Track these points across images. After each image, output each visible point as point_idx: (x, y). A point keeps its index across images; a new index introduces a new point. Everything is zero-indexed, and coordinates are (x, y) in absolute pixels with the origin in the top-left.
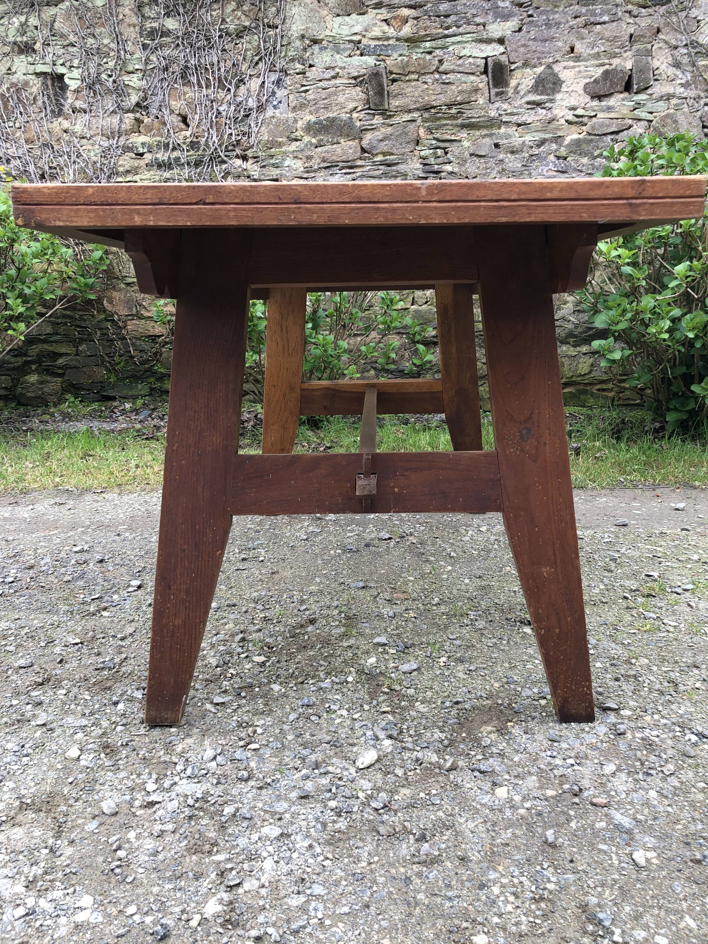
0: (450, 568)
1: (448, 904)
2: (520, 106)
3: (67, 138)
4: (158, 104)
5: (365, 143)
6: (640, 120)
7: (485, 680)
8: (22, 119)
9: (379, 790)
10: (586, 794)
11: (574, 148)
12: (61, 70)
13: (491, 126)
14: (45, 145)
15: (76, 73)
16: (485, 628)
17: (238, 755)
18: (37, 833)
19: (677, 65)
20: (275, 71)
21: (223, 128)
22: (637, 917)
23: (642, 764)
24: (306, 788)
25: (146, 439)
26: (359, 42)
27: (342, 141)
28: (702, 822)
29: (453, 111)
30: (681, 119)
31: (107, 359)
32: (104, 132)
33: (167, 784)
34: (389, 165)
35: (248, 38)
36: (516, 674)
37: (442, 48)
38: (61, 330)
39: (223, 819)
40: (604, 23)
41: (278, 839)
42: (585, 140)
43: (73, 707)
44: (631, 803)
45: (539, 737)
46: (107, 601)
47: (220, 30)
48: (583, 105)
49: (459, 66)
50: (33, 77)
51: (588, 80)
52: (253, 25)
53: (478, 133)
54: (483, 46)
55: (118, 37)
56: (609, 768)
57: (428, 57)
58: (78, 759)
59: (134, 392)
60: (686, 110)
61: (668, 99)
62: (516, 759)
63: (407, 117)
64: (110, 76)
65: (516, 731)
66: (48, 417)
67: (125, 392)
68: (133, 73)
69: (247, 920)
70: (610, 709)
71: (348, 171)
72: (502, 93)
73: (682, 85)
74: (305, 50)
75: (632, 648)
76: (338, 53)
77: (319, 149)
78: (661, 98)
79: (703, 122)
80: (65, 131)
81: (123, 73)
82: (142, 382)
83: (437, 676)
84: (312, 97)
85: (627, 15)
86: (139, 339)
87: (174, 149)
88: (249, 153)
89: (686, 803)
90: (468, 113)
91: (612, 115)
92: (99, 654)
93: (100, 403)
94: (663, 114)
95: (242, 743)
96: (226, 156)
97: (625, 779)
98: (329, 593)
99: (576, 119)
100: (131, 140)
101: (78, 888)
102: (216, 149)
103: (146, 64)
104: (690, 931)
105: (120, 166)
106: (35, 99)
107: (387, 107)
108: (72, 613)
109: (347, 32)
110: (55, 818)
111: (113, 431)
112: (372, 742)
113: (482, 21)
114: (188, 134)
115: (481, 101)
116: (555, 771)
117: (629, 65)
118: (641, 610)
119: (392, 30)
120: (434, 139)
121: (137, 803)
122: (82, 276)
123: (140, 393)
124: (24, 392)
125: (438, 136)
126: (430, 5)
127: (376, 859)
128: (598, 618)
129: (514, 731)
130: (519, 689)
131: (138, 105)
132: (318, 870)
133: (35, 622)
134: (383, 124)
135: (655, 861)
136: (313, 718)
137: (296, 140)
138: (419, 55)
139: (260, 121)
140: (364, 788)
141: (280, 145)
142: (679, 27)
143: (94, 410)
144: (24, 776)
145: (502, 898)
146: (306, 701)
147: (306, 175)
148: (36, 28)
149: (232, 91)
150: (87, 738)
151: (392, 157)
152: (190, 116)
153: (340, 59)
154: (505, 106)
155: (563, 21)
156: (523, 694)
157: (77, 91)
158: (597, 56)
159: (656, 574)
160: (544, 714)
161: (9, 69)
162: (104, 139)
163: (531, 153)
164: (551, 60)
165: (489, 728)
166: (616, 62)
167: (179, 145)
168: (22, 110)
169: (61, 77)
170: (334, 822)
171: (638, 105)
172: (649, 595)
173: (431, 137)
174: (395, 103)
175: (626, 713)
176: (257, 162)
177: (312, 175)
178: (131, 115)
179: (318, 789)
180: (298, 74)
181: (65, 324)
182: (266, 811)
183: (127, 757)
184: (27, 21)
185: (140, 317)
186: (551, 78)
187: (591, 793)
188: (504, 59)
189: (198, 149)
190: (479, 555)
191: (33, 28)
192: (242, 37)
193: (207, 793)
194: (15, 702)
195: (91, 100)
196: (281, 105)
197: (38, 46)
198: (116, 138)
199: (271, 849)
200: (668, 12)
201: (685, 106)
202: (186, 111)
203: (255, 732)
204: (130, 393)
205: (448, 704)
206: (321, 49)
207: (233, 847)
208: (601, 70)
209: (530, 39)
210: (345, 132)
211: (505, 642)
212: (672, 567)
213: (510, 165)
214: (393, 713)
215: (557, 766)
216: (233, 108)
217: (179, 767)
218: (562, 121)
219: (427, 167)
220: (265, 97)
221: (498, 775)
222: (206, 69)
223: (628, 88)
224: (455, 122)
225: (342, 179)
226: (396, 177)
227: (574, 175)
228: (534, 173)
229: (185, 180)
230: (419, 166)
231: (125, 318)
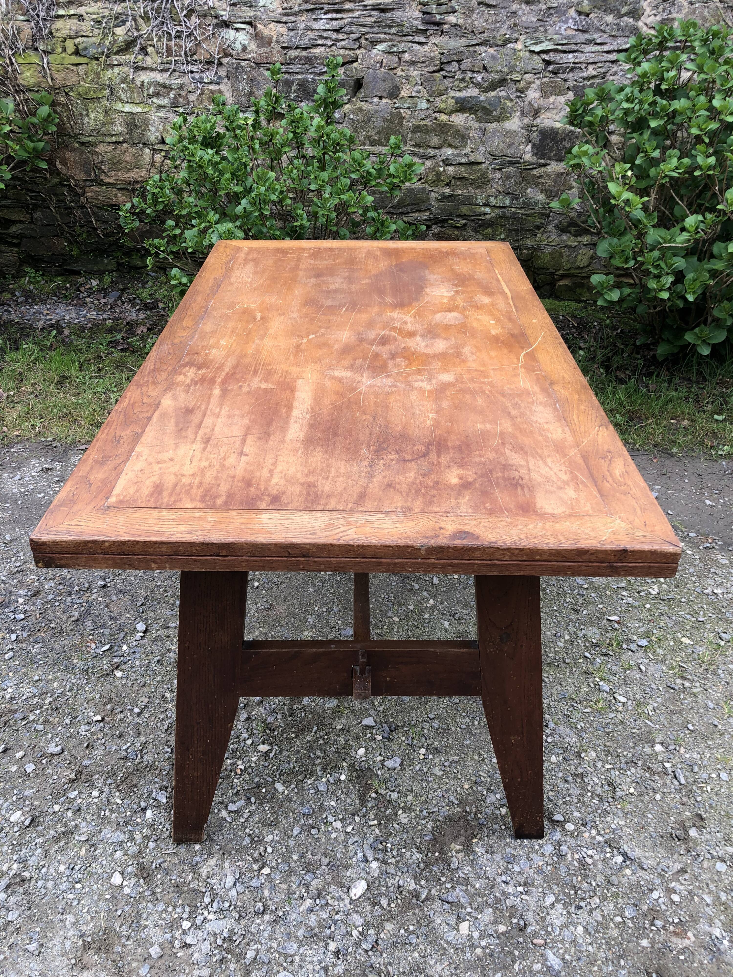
0: (432, 602)
7: (457, 779)
9: (368, 925)
10: (529, 929)
11: (599, 3)
17: (254, 883)
23: (576, 893)
24: (311, 924)
25: (122, 350)
28: (613, 963)
31: (67, 229)
33: (198, 922)
34: (383, 11)
36: (483, 770)
38: (11, 192)
39: (247, 961)
43: (107, 814)
44: (563, 941)
45: (497, 857)
46: (118, 654)
56: (550, 899)
58: (122, 886)
59: (100, 267)
62: (477, 886)
66: (9, 296)
67: (90, 266)
70: (557, 821)
71: (335, 16)
75: (584, 735)
82: (108, 256)
83: (417, 773)
86: (101, 208)
89: (603, 941)
92: (120, 736)
93: (64, 279)
95: (256, 867)
97: (561, 911)
108: (87, 672)
110: (114, 961)
112: (362, 865)
116: (507, 901)
118: (597, 679)
122: (30, 138)
123: (106, 268)
128: (559, 688)
129: (477, 849)
130: (485, 793)
133: (55, 684)
136: (313, 832)
140: (357, 924)
143: (58, 287)
144: (80, 907)
146: (306, 808)
147: (284, 19)
150: (126, 857)
156: (488, 801)
159: (616, 619)
160: (503, 827)
163: (549, 4)
165: (458, 847)
172: (607, 655)
175: (570, 827)
177: (292, 18)
179: (320, 926)
181: (15, 186)
182: (280, 954)
183: (162, 883)
185: (101, 183)
187: (533, 928)
193: (232, 932)
194: (57, 807)
203: (265, 850)
204: (96, 268)
205: (425, 813)
211: (476, 723)
212: (632, 606)
213: (524, 19)
214: (379, 825)
215: (509, 894)
217: (207, 900)
219: (428, 16)
221: (463, 907)
225: (327, 27)
226: (391, 27)
227: (595, 36)
228: (551, 30)
229: (141, 16)
230: (417, 14)
231: (83, 184)
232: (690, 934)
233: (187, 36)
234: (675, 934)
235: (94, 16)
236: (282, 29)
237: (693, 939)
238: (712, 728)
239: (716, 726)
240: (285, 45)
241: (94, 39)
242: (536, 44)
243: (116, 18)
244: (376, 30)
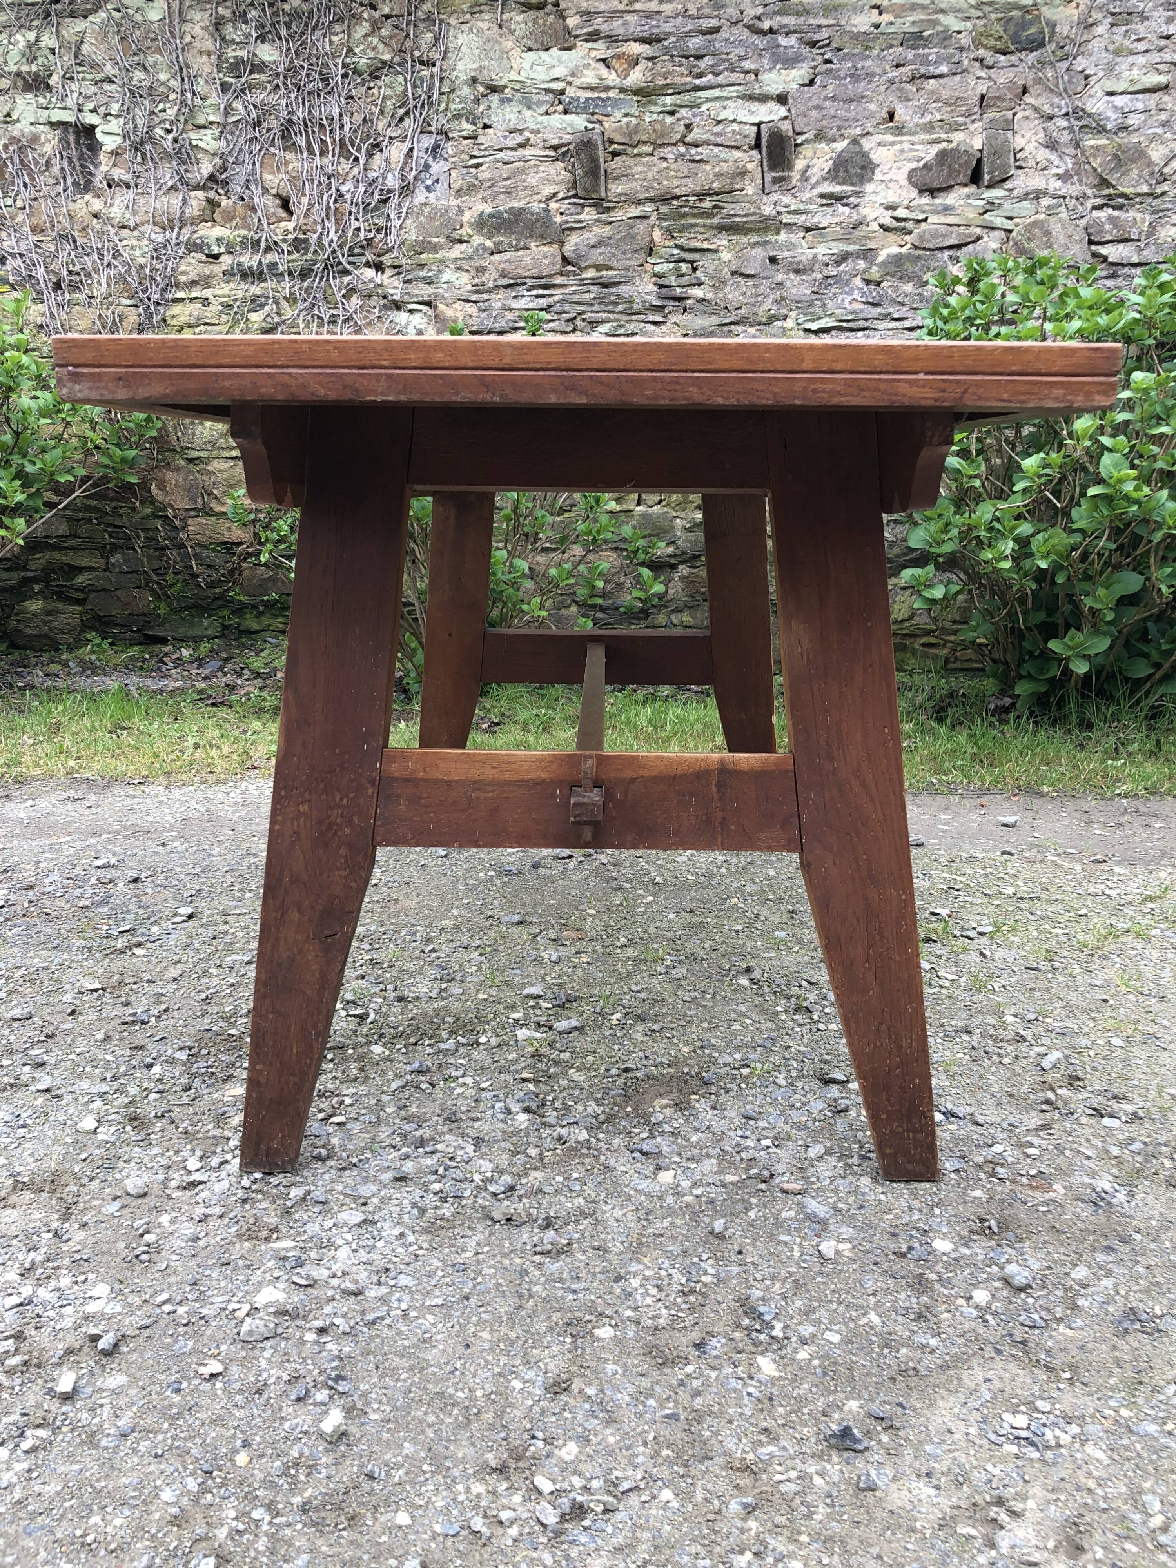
0: (650, 898)
1: (571, 1297)
2: (810, 201)
3: (98, 227)
4: (244, 178)
5: (568, 249)
6: (993, 229)
7: (672, 1043)
8: (26, 195)
9: (502, 1172)
10: (777, 1180)
11: (893, 269)
12: (91, 119)
13: (766, 230)
14: (64, 237)
15: (115, 125)
16: (685, 978)
18: (37, 1216)
19: (1052, 145)
20: (430, 132)
21: (346, 218)
22: (808, 1312)
23: (861, 1147)
24: (404, 1169)
25: (213, 704)
26: (562, 92)
27: (533, 244)
28: (921, 1211)
29: (707, 204)
30: (1056, 229)
31: (155, 578)
32: (158, 219)
33: (215, 1161)
34: (605, 286)
35: (388, 80)
36: (715, 1037)
37: (691, 107)
38: (83, 530)
39: (289, 1204)
40: (941, 76)
41: (359, 1225)
42: (908, 257)
43: (88, 1069)
44: (835, 1191)
45: (731, 1113)
46: (143, 935)
47: (344, 65)
48: (906, 203)
49: (717, 134)
50: (46, 129)
51: (914, 165)
52: (397, 59)
53: (744, 239)
54: (755, 106)
55: (182, 71)
56: (815, 1150)
57: (669, 119)
58: (95, 1132)
59: (197, 632)
60: (1064, 215)
61: (1037, 198)
62: (694, 1139)
63: (635, 211)
64: (169, 131)
65: (701, 1105)
66: (59, 667)
67: (181, 631)
68: (205, 127)
69: (311, 1311)
70: (834, 1081)
71: (541, 292)
72: (782, 179)
73: (1059, 177)
74: (477, 101)
76: (529, 108)
77: (497, 257)
78: (1025, 196)
79: (1089, 235)
80: (96, 216)
81: (190, 127)
82: (210, 616)
83: (605, 1037)
84: (487, 175)
85: (977, 64)
86: (206, 547)
87: (268, 249)
88: (387, 260)
89: (906, 1192)
90: (729, 209)
91: (951, 220)
92: (127, 1005)
93: (142, 648)
94: (1028, 221)
95: (322, 1115)
96: (350, 263)
97: (833, 1164)
98: (469, 930)
99: (895, 224)
100: (200, 233)
101: (91, 1276)
102: (334, 252)
103: (227, 114)
104: (872, 1328)
105: (182, 273)
106: (48, 163)
107: (603, 195)
108: (90, 949)
109: (543, 77)
110: (62, 1199)
111: (161, 691)
112: (501, 1116)
113: (753, 67)
114: (290, 226)
115: (750, 190)
116: (743, 1155)
117: (977, 143)
119: (613, 75)
120: (677, 246)
121: (173, 1184)
122: (117, 445)
123: (206, 633)
124: (21, 627)
125: (681, 242)
126: (672, 39)
127: (486, 1249)
129: (697, 1105)
130: (716, 1055)
131: (212, 178)
132: (407, 1260)
133: (36, 960)
134: (597, 220)
135: (846, 1253)
136: (425, 1087)
137: (461, 242)
138: (655, 116)
139: (404, 210)
140: (482, 1170)
141: (435, 248)
142: (1057, 85)
143: (132, 658)
144: (19, 1150)
145: (641, 1291)
146: (416, 1065)
147: (474, 297)
148: (53, 51)
149: (362, 161)
150: (108, 1107)
151: (611, 273)
152: (293, 199)
153: (531, 118)
154: (787, 199)
155: (878, 70)
156: (720, 1061)
157: (116, 153)
158: (929, 127)
159: (944, 912)
160: (744, 1087)
161: (8, 115)
162: (157, 229)
163: (826, 273)
164: (858, 131)
165: (665, 1102)
166: (958, 137)
167: (275, 243)
168: (27, 180)
169: (90, 130)
170: (437, 1207)
171: (991, 206)
172: (927, 940)
173: (671, 244)
174: (617, 189)
175: (855, 1086)
176: (399, 274)
177: (485, 296)
178: (200, 194)
179: (419, 1171)
180: (465, 138)
181: (90, 520)
182: (346, 1195)
183: (162, 1131)
184: (37, 39)
185: (209, 513)
186: (858, 160)
187: (785, 1178)
188: (786, 126)
189: (307, 251)
190: (696, 882)
191: (47, 52)
192: (378, 78)
194: (6, 1062)
195: (137, 168)
196: (438, 186)
197: (55, 80)
198: (176, 230)
199: (349, 1237)
200: (1039, 62)
201: (1063, 209)
202: (287, 190)
203: (342, 1103)
204: (190, 633)
205: (614, 1071)
206: (502, 101)
207: (299, 1234)
208: (934, 150)
209: (826, 98)
210: (537, 231)
211: (708, 996)
212: (972, 903)
213: (794, 291)
214: (536, 1081)
215: (747, 1148)
216: (362, 188)
218: (875, 226)
219: (664, 290)
220: (414, 173)
221: (665, 1157)
222: (322, 126)
223: (975, 178)
224: (709, 221)
225: (531, 306)
226: (616, 304)
227: (891, 310)
228: (830, 304)
229: (285, 298)
230: (651, 288)
231: (185, 514)
232: (1055, 1187)
233: (345, 321)
234: (1032, 1188)
235: (223, 300)
236: (472, 309)
237: (1063, 1191)
238: (1098, 1004)
239: (1106, 1001)
240: (475, 328)
241: (220, 327)
242: (813, 321)
243: (253, 301)
244: (596, 308)
